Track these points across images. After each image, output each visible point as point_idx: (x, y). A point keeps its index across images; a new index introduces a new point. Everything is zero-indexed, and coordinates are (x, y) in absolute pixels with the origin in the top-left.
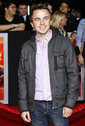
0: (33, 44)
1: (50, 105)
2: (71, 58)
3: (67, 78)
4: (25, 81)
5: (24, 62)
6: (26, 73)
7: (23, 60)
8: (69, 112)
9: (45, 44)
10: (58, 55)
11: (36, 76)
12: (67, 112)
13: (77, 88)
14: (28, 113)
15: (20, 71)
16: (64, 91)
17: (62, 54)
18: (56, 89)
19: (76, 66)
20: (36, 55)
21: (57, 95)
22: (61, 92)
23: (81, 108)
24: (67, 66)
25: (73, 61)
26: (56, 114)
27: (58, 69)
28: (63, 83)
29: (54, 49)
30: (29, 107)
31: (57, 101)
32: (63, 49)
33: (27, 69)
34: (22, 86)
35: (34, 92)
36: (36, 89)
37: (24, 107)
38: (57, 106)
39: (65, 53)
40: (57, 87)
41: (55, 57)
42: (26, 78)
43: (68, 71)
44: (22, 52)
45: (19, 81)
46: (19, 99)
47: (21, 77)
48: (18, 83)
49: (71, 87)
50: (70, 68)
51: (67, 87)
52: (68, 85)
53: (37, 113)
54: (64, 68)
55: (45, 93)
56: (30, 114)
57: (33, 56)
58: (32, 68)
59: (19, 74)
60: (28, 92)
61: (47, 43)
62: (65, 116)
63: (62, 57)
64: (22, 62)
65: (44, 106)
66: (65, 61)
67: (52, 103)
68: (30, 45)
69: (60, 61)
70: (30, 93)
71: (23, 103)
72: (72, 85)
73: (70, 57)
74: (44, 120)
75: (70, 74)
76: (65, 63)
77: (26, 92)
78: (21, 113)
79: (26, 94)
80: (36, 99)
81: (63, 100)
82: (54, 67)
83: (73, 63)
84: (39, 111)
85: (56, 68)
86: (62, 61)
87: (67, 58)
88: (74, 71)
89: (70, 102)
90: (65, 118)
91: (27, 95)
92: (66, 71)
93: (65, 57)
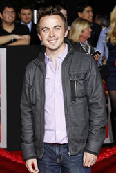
0: (42, 63)
1: (66, 150)
2: (94, 84)
3: (90, 111)
4: (30, 116)
5: (29, 89)
6: (31, 105)
7: (27, 86)
8: (92, 159)
9: (58, 64)
10: (75, 79)
11: (46, 108)
12: (90, 159)
13: (102, 126)
14: (35, 161)
15: (24, 101)
16: (84, 129)
17: (82, 77)
18: (73, 127)
19: (101, 94)
20: (46, 80)
21: (74, 136)
22: (81, 131)
23: (109, 154)
24: (89, 95)
25: (97, 88)
26: (74, 162)
27: (77, 99)
28: (83, 119)
29: (71, 70)
30: (36, 152)
31: (76, 144)
32: (83, 70)
33: (33, 99)
34: (27, 123)
35: (43, 131)
36: (46, 127)
37: (29, 152)
38: (75, 150)
39: (85, 77)
40: (76, 125)
41: (72, 82)
42: (31, 112)
43: (91, 101)
44: (26, 75)
45: (22, 116)
46: (22, 141)
47: (25, 110)
48: (21, 119)
49: (95, 124)
50: (93, 97)
51: (90, 124)
52: (90, 121)
53: (47, 161)
54: (85, 98)
55: (58, 132)
56: (38, 162)
57: (42, 81)
58: (39, 98)
59: (21, 106)
60: (34, 132)
61: (60, 62)
62: (86, 165)
63: (81, 82)
64: (27, 90)
65: (57, 151)
66: (85, 88)
67: (67, 147)
68: (36, 65)
69: (79, 88)
70: (38, 133)
71: (28, 147)
72: (96, 122)
73: (92, 82)
74: (57, 170)
75: (94, 106)
76: (86, 90)
77: (32, 131)
78: (25, 161)
79: (32, 134)
80: (45, 141)
81: (83, 143)
82: (71, 96)
83: (98, 90)
84: (51, 158)
85: (74, 98)
86: (82, 88)
87: (89, 84)
88: (99, 101)
89: (94, 145)
90: (87, 167)
91: (34, 136)
92: (88, 101)
93: (85, 81)
